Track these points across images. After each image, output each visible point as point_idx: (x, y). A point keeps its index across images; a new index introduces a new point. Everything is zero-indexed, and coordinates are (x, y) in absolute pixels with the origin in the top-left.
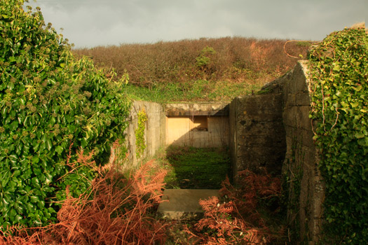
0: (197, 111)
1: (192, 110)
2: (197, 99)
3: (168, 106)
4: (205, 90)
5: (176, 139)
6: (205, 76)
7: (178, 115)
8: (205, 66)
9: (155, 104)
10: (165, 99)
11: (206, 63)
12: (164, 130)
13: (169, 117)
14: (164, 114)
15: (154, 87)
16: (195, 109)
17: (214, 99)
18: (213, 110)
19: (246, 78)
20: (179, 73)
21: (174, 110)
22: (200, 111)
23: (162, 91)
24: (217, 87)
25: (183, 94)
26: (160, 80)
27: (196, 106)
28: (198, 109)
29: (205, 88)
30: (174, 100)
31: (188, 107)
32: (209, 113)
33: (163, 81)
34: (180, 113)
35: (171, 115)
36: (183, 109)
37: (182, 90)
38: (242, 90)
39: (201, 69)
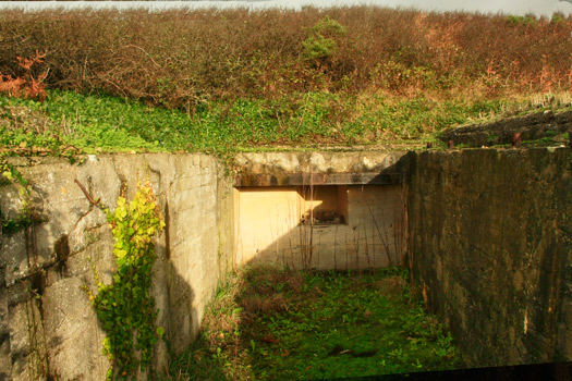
0: (321, 174)
1: (306, 170)
2: (315, 138)
3: (240, 159)
4: (330, 115)
5: (263, 247)
6: (326, 83)
7: (267, 183)
8: (324, 59)
9: (197, 158)
10: (229, 139)
11: (329, 52)
12: (230, 229)
13: (242, 187)
14: (230, 183)
15: (202, 109)
16: (315, 168)
17: (358, 138)
18: (365, 169)
19: (424, 87)
20: (263, 75)
21: (256, 170)
22: (330, 171)
23: (223, 119)
24: (359, 107)
25: (277, 126)
26: (217, 91)
27: (319, 161)
28: (323, 168)
29: (333, 110)
30: (254, 142)
31: (296, 163)
32: (356, 179)
33: (224, 93)
34: (274, 179)
35: (249, 183)
36: (280, 168)
37: (273, 117)
38: (425, 115)
39: (315, 66)
